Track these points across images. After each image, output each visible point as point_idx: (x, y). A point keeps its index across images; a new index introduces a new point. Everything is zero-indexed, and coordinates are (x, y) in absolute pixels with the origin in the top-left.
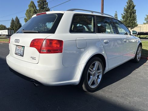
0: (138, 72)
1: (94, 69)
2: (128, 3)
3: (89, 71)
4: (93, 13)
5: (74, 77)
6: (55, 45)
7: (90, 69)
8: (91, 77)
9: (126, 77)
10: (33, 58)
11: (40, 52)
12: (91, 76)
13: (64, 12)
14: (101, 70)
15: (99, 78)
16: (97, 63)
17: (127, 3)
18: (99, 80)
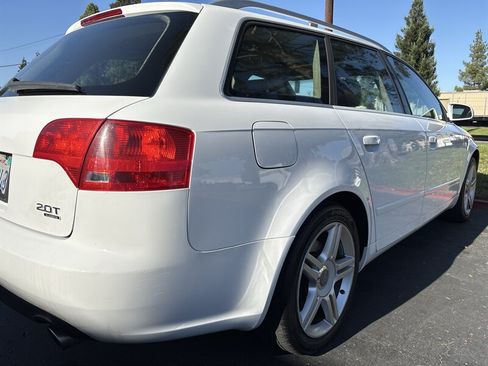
0: (476, 261)
1: (324, 256)
2: (411, 20)
3: (304, 266)
4: (316, 26)
5: (243, 299)
6: (152, 152)
7: (308, 256)
8: (312, 290)
9: (437, 281)
10: (50, 212)
11: (80, 184)
12: (310, 289)
13: (200, 6)
14: (350, 260)
15: (343, 292)
16: (336, 232)
17: (406, 19)
18: (342, 300)
